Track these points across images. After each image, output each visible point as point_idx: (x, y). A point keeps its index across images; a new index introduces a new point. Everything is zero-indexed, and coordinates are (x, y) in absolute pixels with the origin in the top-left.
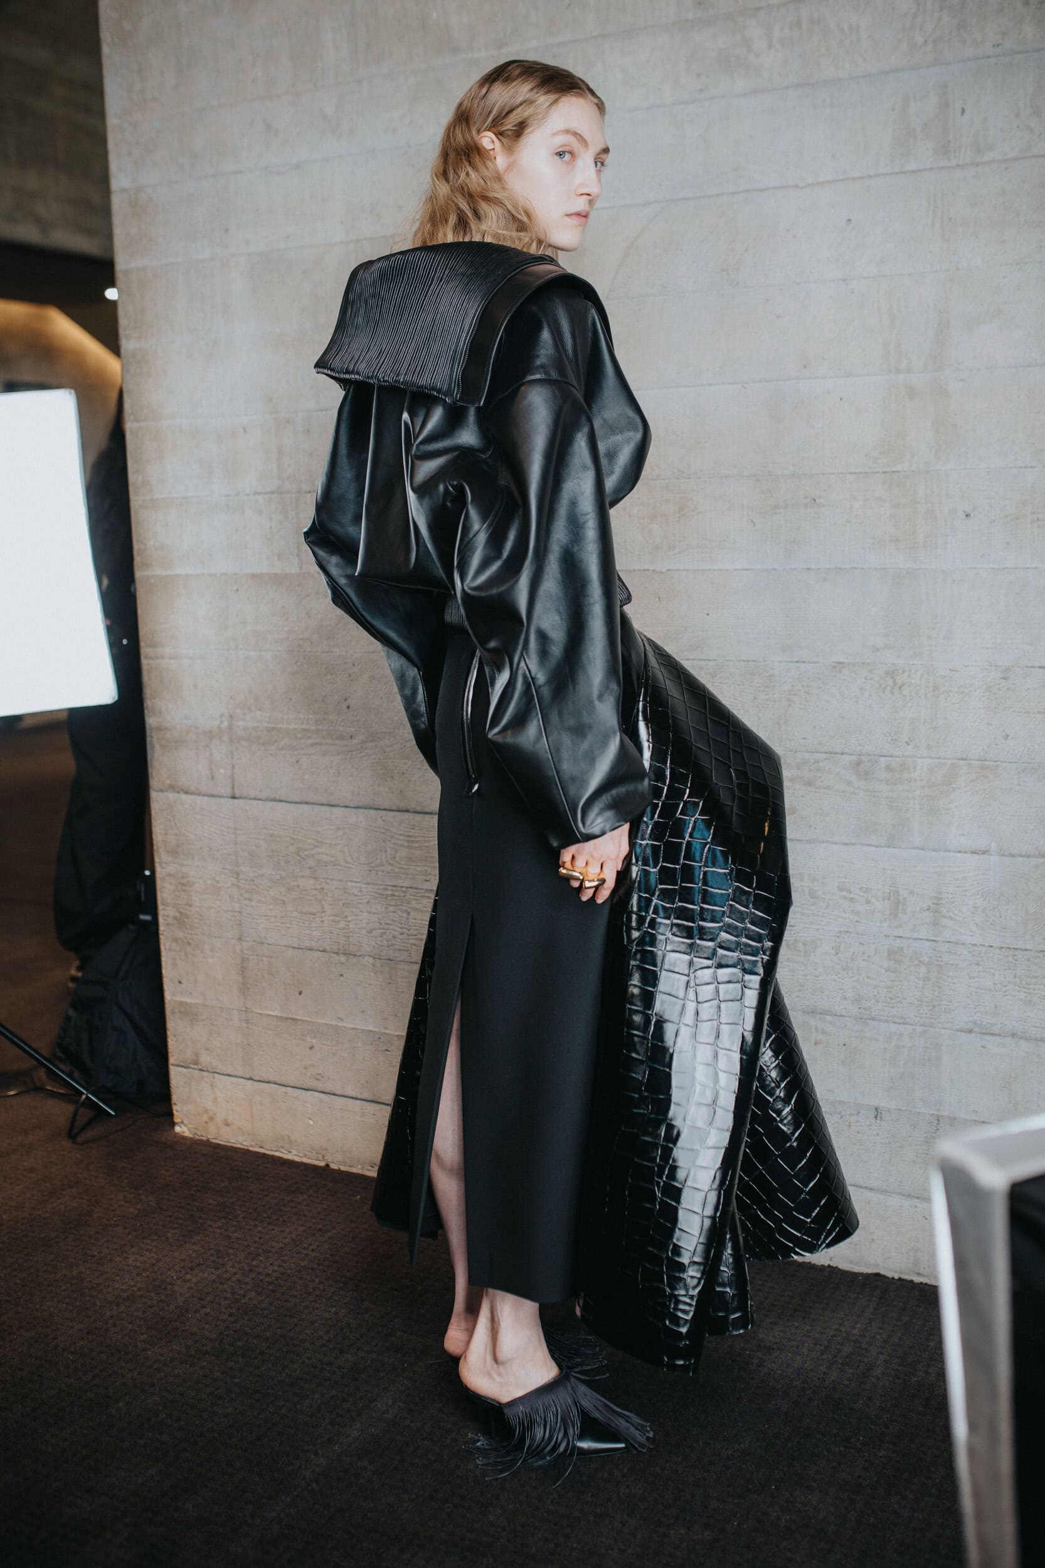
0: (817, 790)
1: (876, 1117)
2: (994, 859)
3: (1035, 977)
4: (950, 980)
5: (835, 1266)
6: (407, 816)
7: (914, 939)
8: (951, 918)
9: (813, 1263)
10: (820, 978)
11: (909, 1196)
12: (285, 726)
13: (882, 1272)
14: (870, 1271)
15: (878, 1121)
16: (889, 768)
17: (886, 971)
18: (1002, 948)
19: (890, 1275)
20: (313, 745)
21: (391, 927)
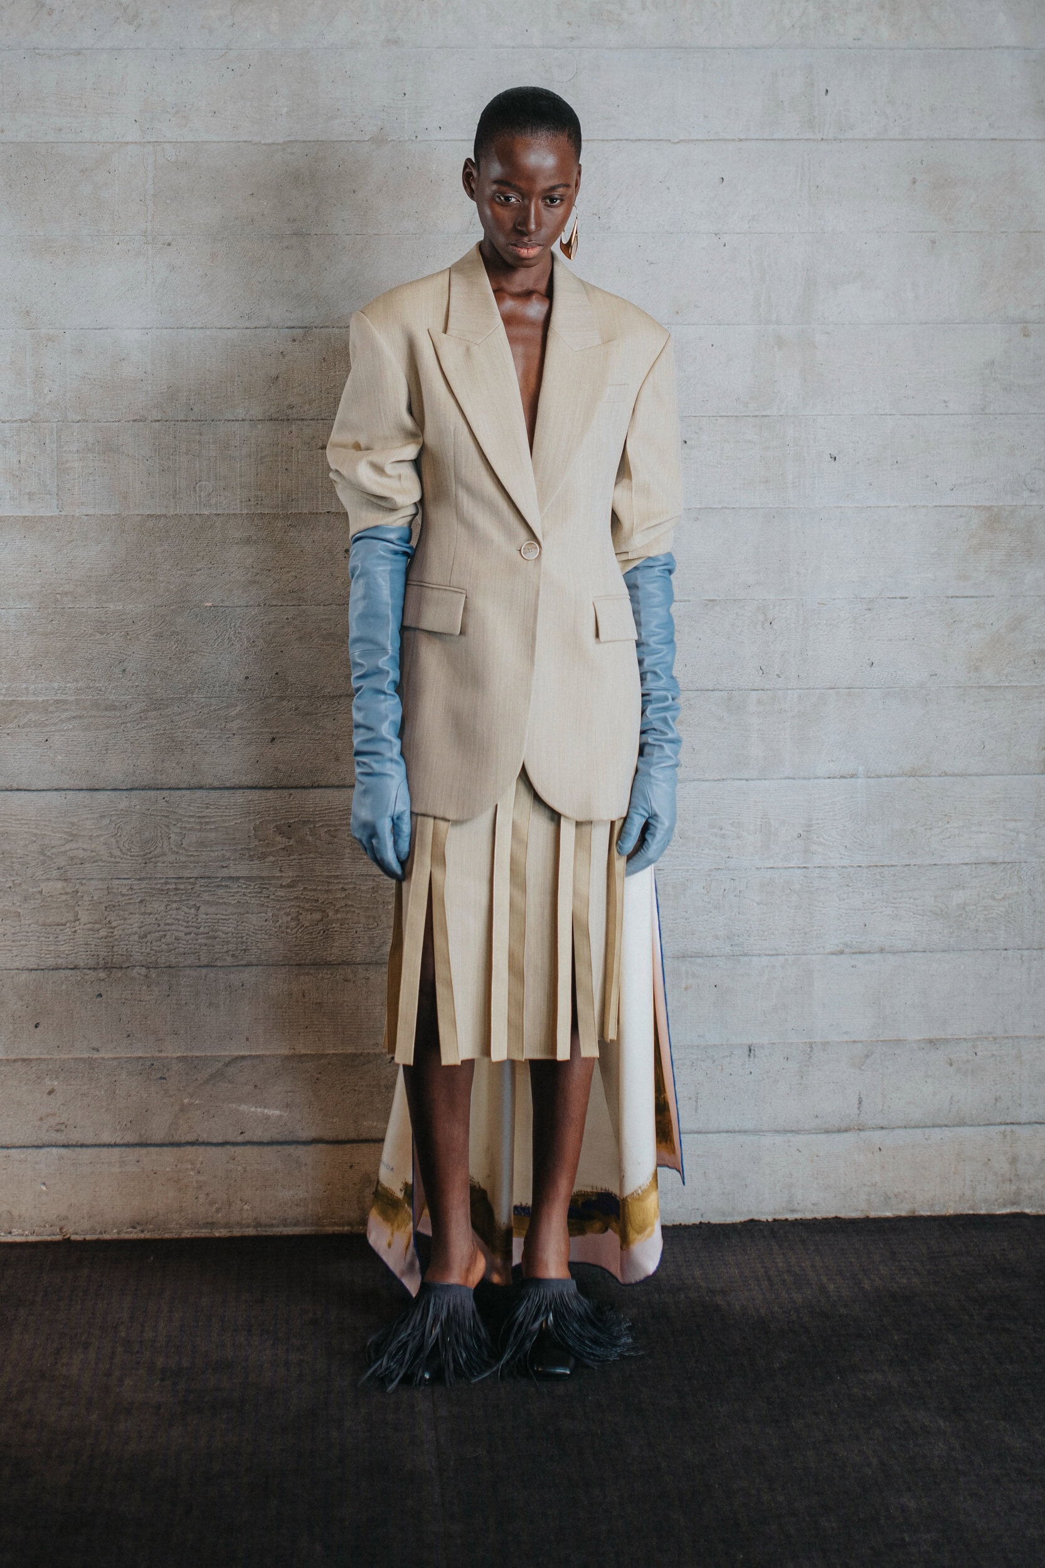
0: (688, 729)
1: (749, 1055)
2: (860, 781)
3: (901, 891)
4: (821, 904)
5: (707, 1222)
6: (199, 793)
7: (786, 868)
8: (821, 844)
9: (683, 1224)
10: (691, 920)
11: (786, 1131)
12: (32, 698)
13: (756, 1218)
14: (743, 1219)
15: (751, 1059)
16: (759, 702)
17: (758, 904)
18: (870, 866)
19: (763, 1218)
20: (69, 719)
21: (174, 927)
